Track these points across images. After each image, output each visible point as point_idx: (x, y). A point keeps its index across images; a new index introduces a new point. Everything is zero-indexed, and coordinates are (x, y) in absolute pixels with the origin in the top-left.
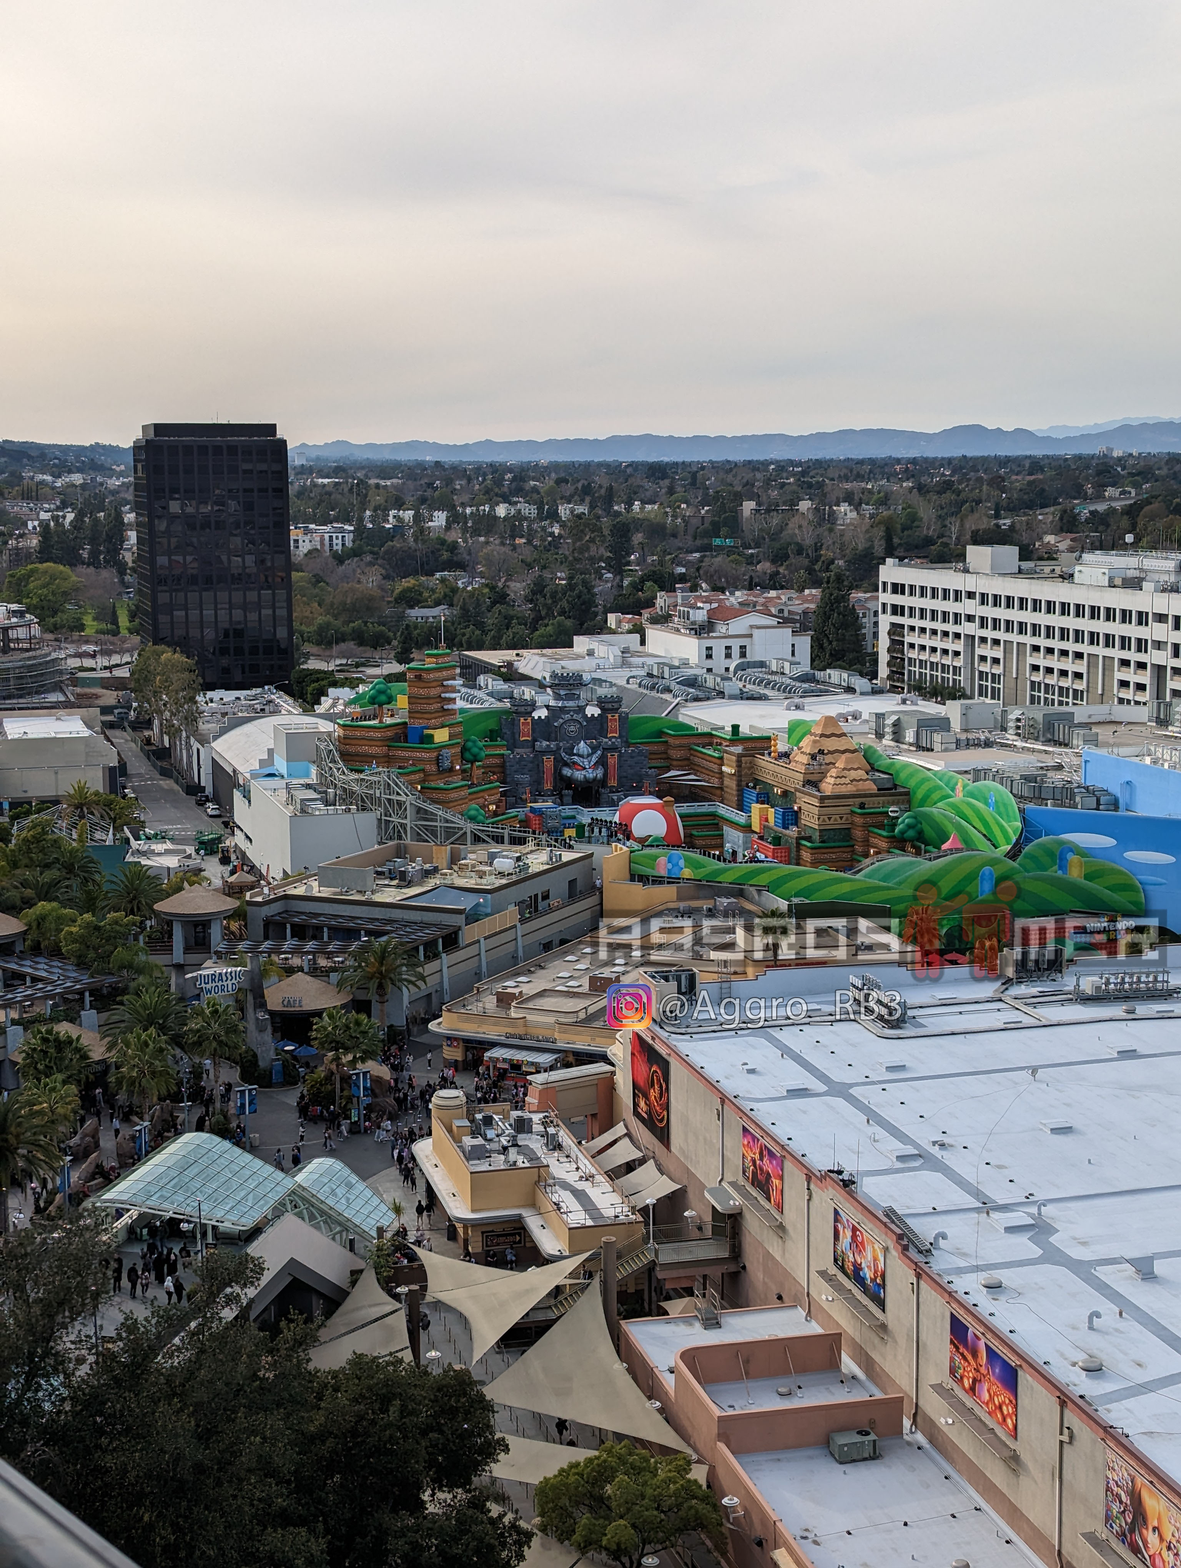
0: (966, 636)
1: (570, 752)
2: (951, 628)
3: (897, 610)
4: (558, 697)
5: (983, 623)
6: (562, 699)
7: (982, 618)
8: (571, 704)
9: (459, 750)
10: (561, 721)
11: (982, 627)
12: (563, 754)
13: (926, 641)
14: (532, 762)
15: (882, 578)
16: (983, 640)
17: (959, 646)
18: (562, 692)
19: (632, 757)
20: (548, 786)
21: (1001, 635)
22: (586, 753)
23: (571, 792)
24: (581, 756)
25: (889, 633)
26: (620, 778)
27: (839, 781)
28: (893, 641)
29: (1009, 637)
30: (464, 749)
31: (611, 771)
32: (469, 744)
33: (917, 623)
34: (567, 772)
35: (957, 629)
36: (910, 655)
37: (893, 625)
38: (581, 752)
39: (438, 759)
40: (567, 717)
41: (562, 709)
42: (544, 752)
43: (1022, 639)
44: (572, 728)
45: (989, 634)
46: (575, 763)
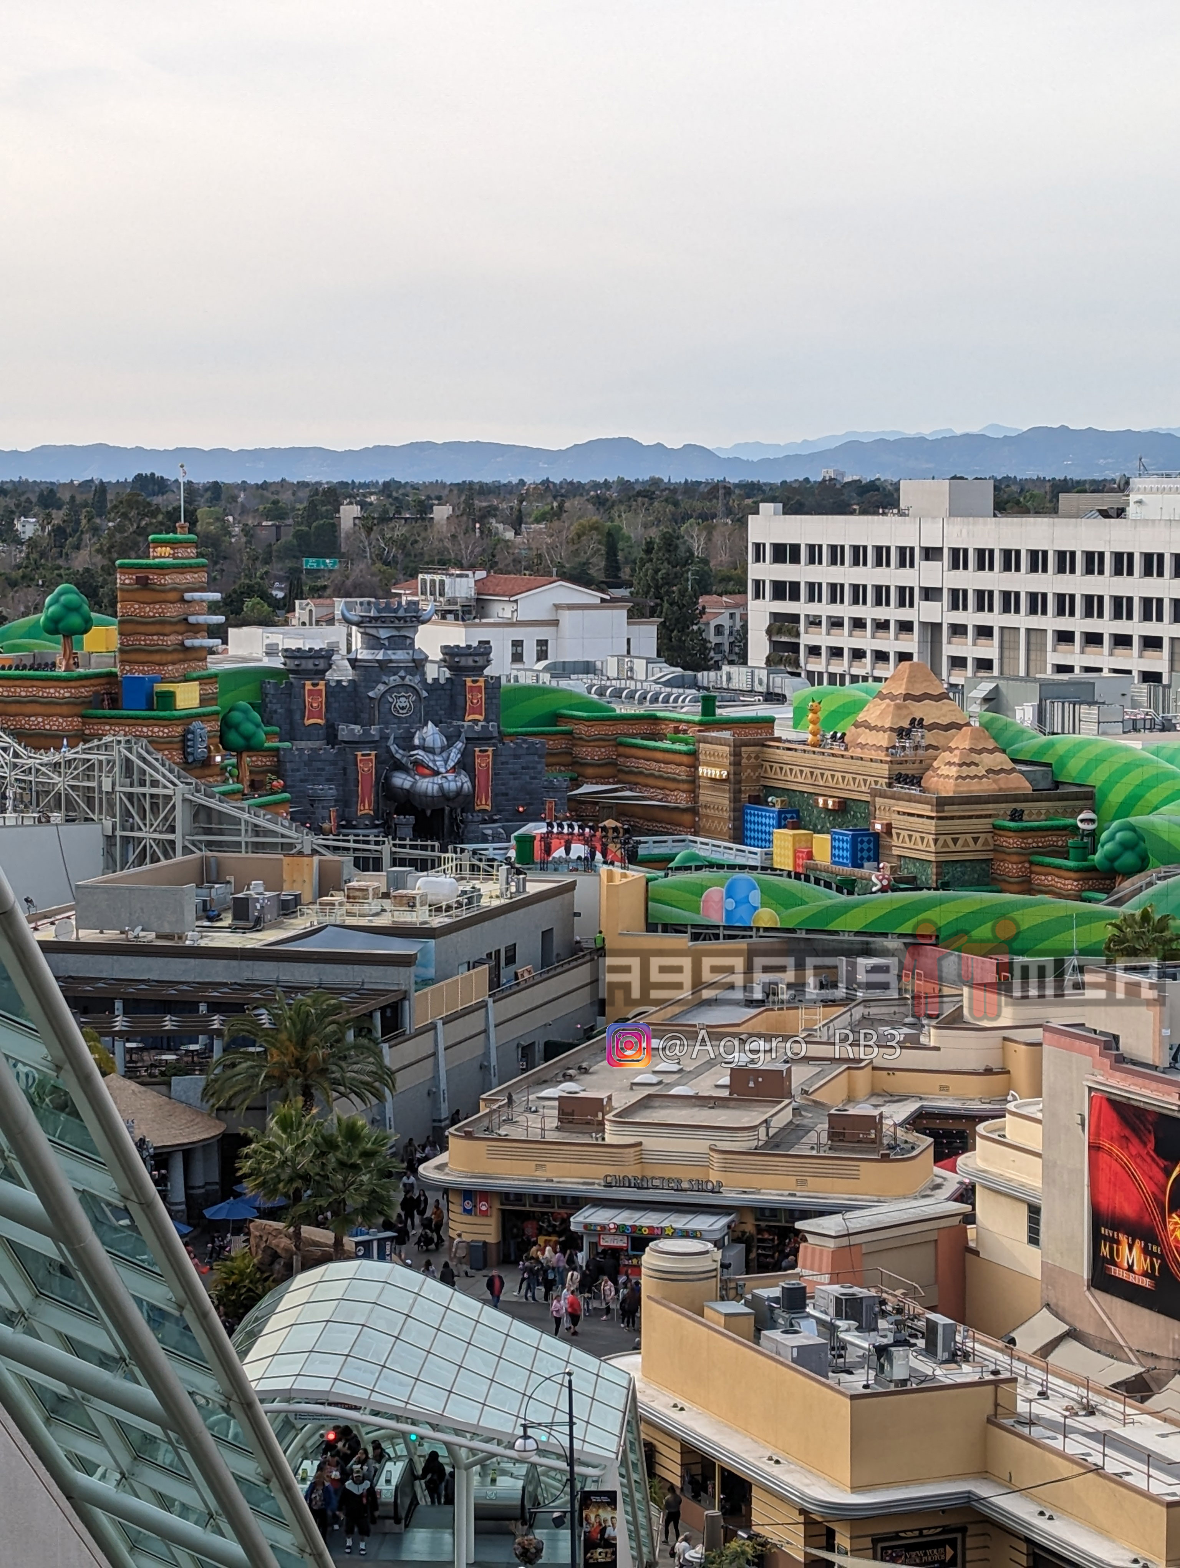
0: (923, 624)
1: (407, 743)
2: (893, 613)
3: (781, 590)
4: (373, 642)
5: (958, 599)
6: (382, 647)
7: (954, 592)
8: (400, 655)
9: (216, 725)
10: (382, 688)
11: (955, 607)
12: (393, 748)
13: (845, 640)
14: (334, 763)
15: (753, 537)
16: (958, 630)
17: (911, 644)
18: (383, 634)
19: (517, 757)
20: (365, 808)
21: (995, 619)
22: (438, 744)
23: (411, 819)
24: (430, 750)
25: (769, 632)
26: (495, 795)
27: (965, 771)
28: (776, 646)
29: (1010, 620)
30: (227, 724)
31: (480, 780)
32: (236, 716)
33: (824, 609)
34: (401, 780)
35: (905, 614)
36: (810, 667)
37: (775, 616)
38: (429, 743)
39: (184, 739)
40: (394, 680)
41: (384, 666)
42: (356, 744)
43: (1036, 622)
44: (403, 702)
45: (971, 618)
46: (418, 764)
